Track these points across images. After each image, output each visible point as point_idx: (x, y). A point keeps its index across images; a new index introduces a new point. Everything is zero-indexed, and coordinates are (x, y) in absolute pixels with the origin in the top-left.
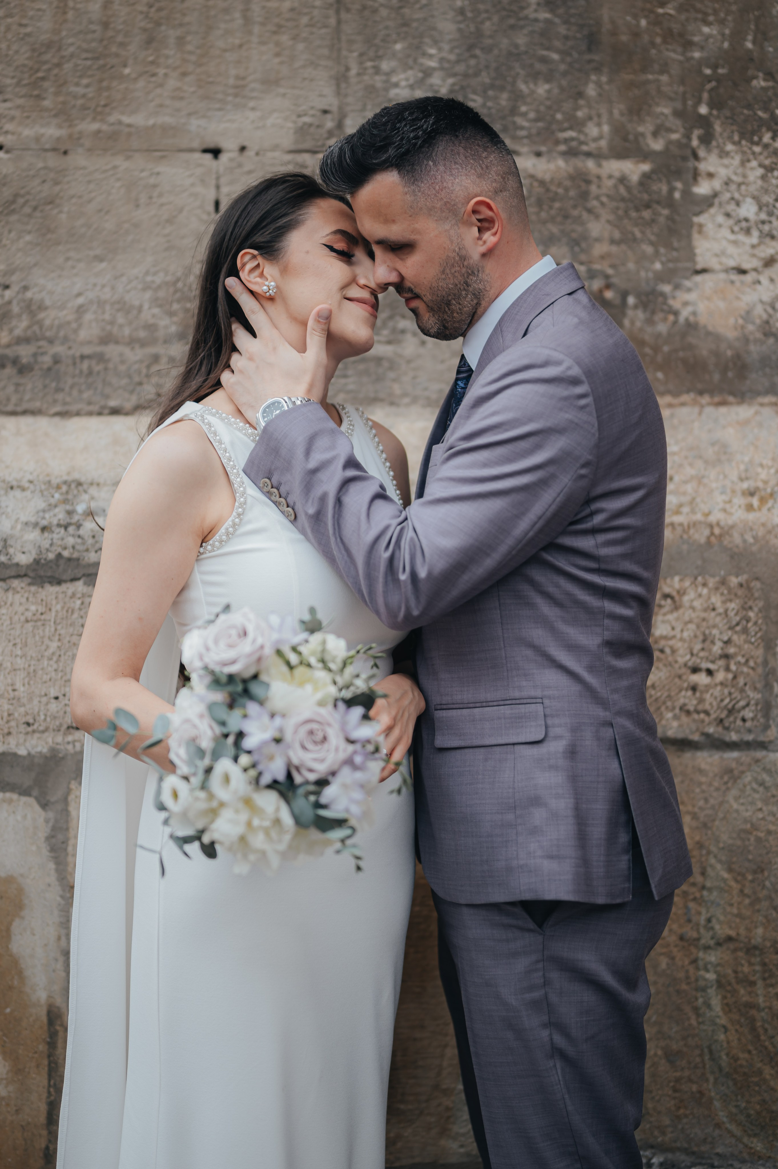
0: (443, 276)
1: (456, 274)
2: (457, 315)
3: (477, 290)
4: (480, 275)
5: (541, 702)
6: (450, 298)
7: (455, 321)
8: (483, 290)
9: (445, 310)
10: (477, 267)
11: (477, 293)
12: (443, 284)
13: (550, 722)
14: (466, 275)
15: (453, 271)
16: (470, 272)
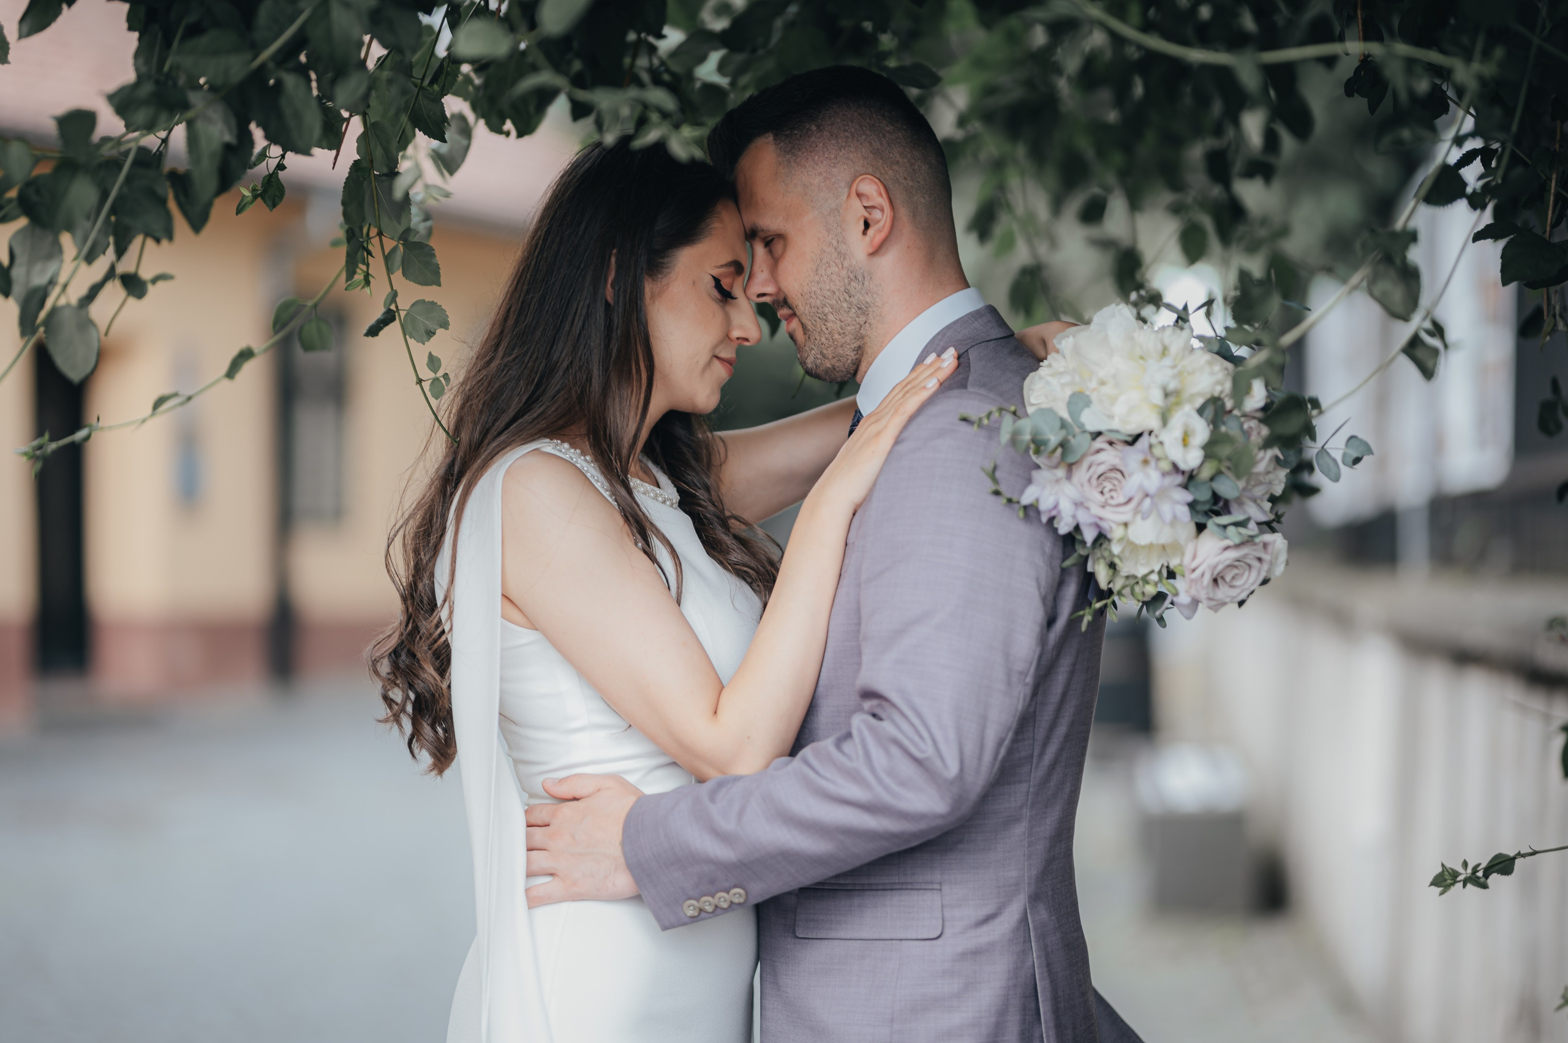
0: (817, 278)
1: (834, 277)
2: (840, 337)
3: (864, 303)
4: (866, 283)
5: (939, 888)
6: (826, 310)
7: (837, 345)
8: (872, 305)
9: (821, 329)
10: (862, 271)
11: (863, 307)
12: (816, 289)
13: (947, 914)
14: (846, 281)
15: (829, 273)
16: (852, 276)
